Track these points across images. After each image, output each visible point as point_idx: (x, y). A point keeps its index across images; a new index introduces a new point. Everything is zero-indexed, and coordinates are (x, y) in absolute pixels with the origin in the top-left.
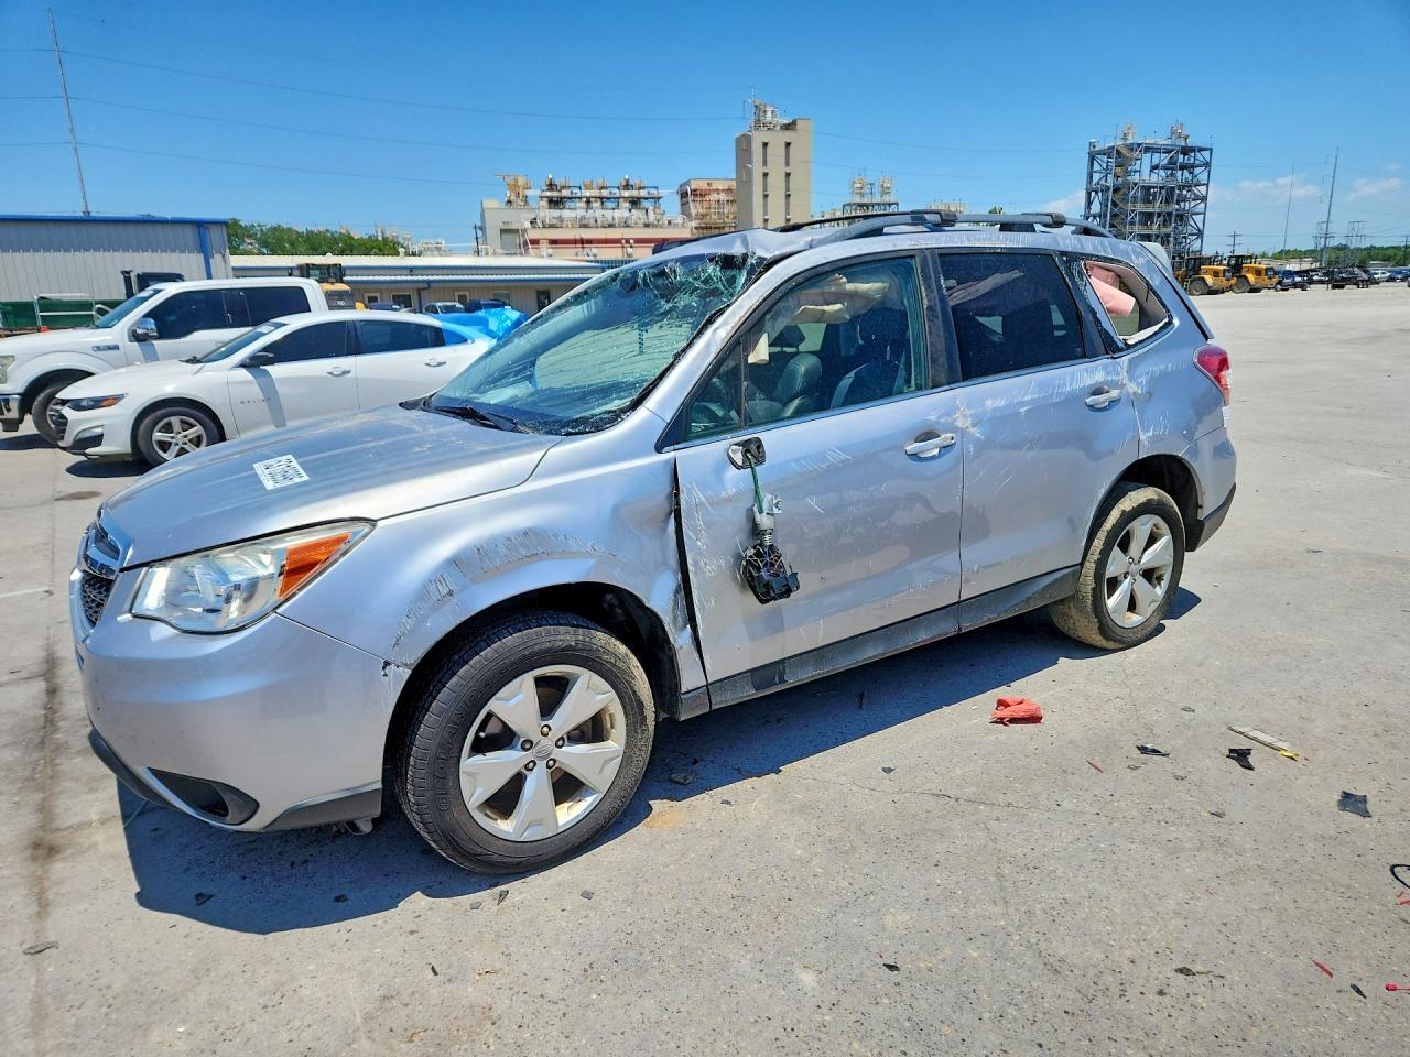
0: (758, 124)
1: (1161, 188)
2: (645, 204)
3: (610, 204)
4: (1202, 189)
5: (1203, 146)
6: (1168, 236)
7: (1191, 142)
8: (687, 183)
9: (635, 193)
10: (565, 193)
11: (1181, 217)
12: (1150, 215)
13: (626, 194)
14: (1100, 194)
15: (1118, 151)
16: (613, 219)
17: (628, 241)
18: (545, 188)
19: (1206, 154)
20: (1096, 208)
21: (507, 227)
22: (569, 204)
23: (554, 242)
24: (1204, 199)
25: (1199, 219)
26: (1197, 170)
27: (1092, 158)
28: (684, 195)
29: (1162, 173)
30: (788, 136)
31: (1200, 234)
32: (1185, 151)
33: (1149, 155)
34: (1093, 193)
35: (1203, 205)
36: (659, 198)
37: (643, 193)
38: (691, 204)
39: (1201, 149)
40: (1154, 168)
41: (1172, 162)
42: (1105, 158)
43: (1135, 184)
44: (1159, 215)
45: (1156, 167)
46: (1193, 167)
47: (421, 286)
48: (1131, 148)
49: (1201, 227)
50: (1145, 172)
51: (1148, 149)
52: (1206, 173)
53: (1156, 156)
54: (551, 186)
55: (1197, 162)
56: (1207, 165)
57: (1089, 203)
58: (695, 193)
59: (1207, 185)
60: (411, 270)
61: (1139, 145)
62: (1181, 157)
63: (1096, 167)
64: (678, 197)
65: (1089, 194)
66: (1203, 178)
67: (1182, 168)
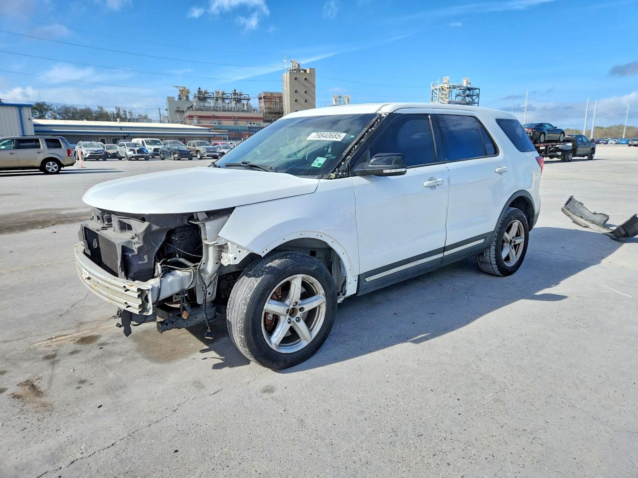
2: (243, 102)
3: (227, 101)
5: (476, 87)
7: (472, 86)
8: (262, 93)
9: (239, 97)
10: (206, 95)
13: (235, 97)
15: (443, 89)
16: (228, 107)
17: (234, 118)
18: (197, 93)
19: (477, 91)
21: (181, 109)
22: (209, 100)
23: (200, 117)
26: (474, 97)
27: (432, 91)
28: (260, 98)
29: (460, 98)
30: (305, 75)
32: (469, 89)
33: (455, 90)
36: (249, 100)
37: (242, 97)
38: (263, 103)
39: (475, 89)
41: (464, 92)
42: (437, 90)
45: (458, 95)
46: (473, 95)
47: (125, 135)
48: (448, 88)
51: (454, 87)
52: (477, 99)
53: (458, 91)
54: (200, 92)
55: (474, 94)
56: (478, 95)
58: (265, 98)
59: (478, 103)
60: (121, 128)
62: (468, 91)
63: (434, 94)
64: (258, 100)
66: (476, 101)
67: (468, 96)
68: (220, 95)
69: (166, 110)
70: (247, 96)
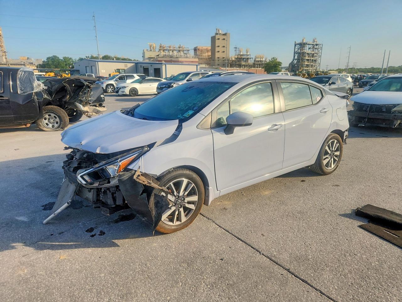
0: (217, 34)
1: (311, 53)
2: (185, 52)
3: (176, 52)
4: (320, 54)
5: (320, 44)
6: (312, 65)
7: (318, 43)
8: (197, 47)
10: (165, 48)
11: (315, 61)
12: (308, 60)
13: (181, 49)
14: (297, 54)
15: (301, 44)
19: (321, 46)
20: (296, 57)
21: (151, 57)
22: (167, 51)
24: (320, 57)
25: (319, 61)
26: (319, 49)
27: (295, 46)
28: (195, 50)
29: (311, 50)
30: (224, 37)
31: (320, 64)
32: (317, 45)
33: (308, 45)
34: (295, 54)
35: (320, 58)
36: (189, 51)
37: (185, 49)
38: (198, 53)
40: (309, 48)
41: (313, 47)
42: (298, 46)
43: (306, 52)
44: (310, 60)
45: (310, 48)
48: (305, 44)
49: (320, 63)
50: (307, 50)
51: (308, 44)
52: (321, 50)
53: (310, 46)
54: (161, 46)
55: (319, 47)
56: (321, 48)
57: (294, 57)
58: (199, 50)
61: (307, 43)
62: (315, 46)
63: (296, 48)
64: (193, 50)
65: (294, 54)
66: (321, 51)
67: (316, 49)
68: (172, 49)
69: (143, 57)
70: (188, 49)
